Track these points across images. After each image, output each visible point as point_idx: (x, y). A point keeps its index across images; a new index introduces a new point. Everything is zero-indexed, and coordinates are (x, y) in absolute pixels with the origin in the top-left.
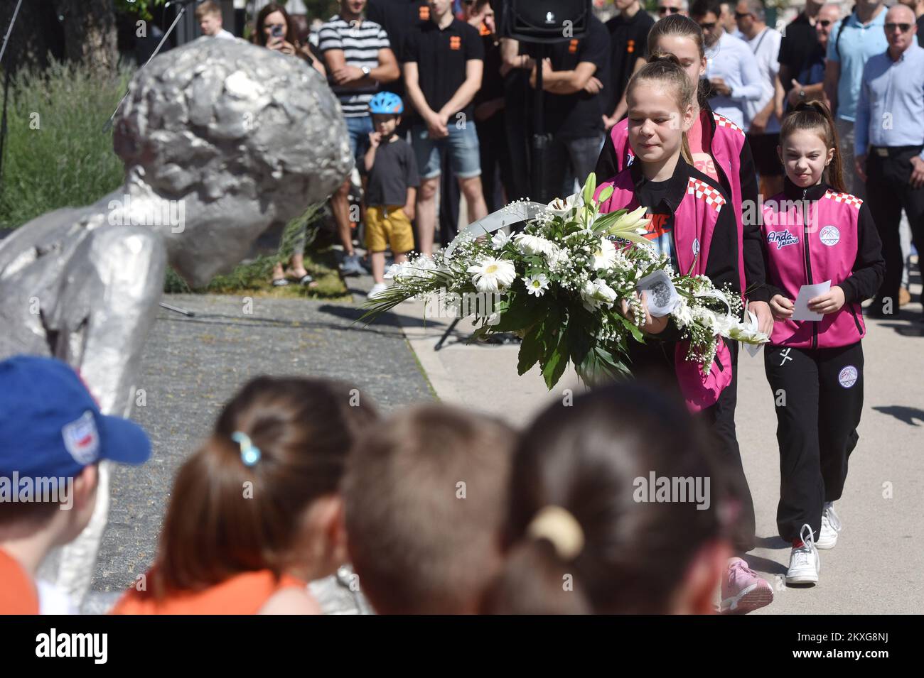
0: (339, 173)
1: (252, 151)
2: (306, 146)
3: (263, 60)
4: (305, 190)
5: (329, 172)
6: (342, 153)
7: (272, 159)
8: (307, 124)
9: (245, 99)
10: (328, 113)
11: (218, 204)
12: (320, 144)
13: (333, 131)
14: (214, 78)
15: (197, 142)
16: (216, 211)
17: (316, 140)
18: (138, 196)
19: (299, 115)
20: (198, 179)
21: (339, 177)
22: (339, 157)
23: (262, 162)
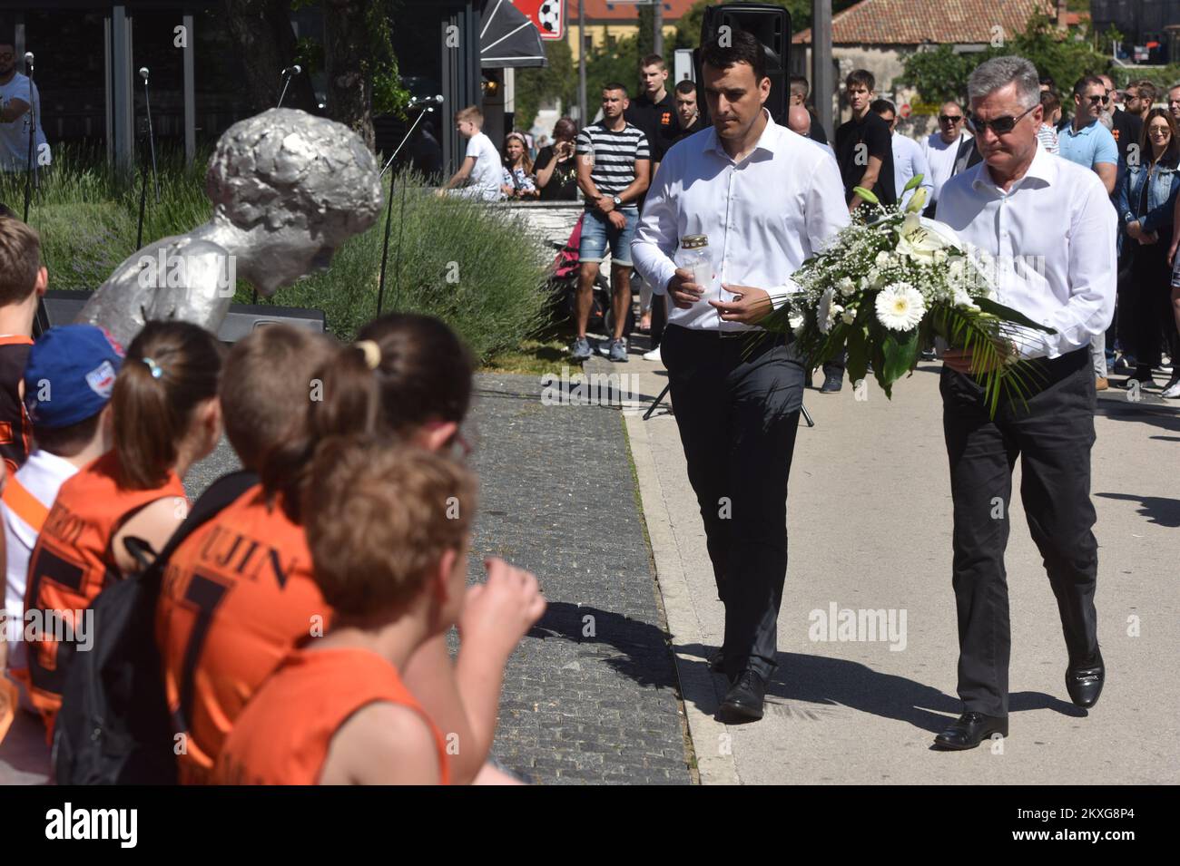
0: (372, 210)
1: (303, 193)
2: (344, 189)
3: (314, 125)
4: (345, 223)
5: (363, 210)
6: (374, 196)
7: (318, 199)
8: (345, 173)
9: (297, 154)
10: (363, 165)
11: (279, 233)
12: (355, 188)
13: (366, 179)
14: (275, 139)
15: (262, 186)
16: (278, 238)
17: (351, 185)
18: (221, 226)
19: (338, 166)
20: (264, 214)
21: (372, 214)
22: (372, 199)
23: (311, 202)
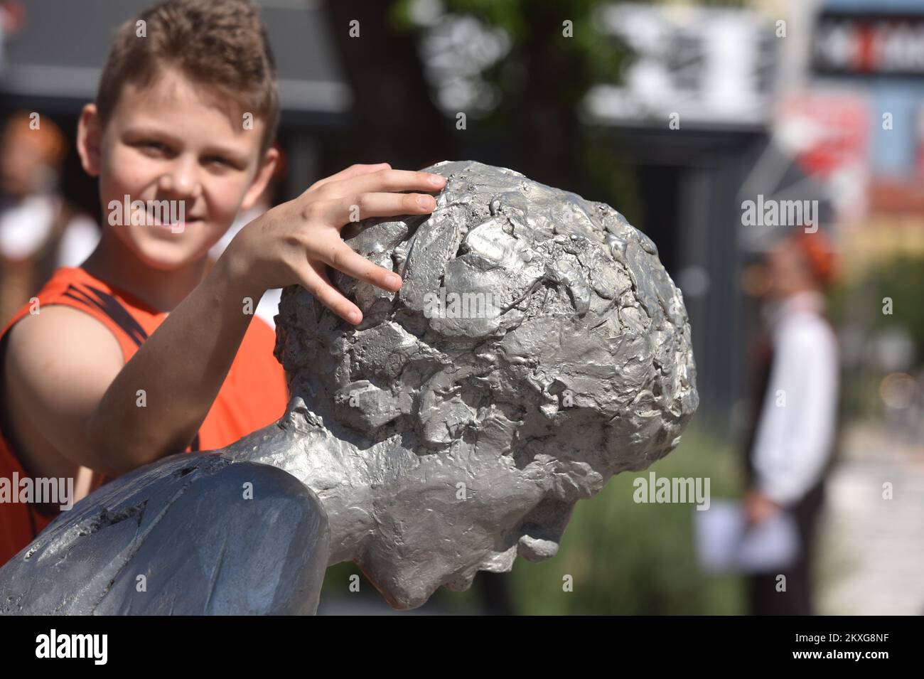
0: (668, 416)
1: (504, 363)
2: (606, 360)
3: (541, 203)
4: (603, 444)
5: (649, 413)
6: (677, 383)
7: (542, 379)
8: (611, 322)
9: (496, 267)
10: (654, 307)
11: (443, 458)
12: (633, 360)
13: (659, 339)
14: (447, 229)
15: (409, 340)
16: (438, 470)
18: (302, 434)
19: (597, 304)
20: (408, 410)
21: (669, 426)
22: (670, 388)
23: (523, 384)
